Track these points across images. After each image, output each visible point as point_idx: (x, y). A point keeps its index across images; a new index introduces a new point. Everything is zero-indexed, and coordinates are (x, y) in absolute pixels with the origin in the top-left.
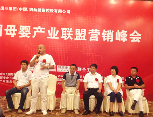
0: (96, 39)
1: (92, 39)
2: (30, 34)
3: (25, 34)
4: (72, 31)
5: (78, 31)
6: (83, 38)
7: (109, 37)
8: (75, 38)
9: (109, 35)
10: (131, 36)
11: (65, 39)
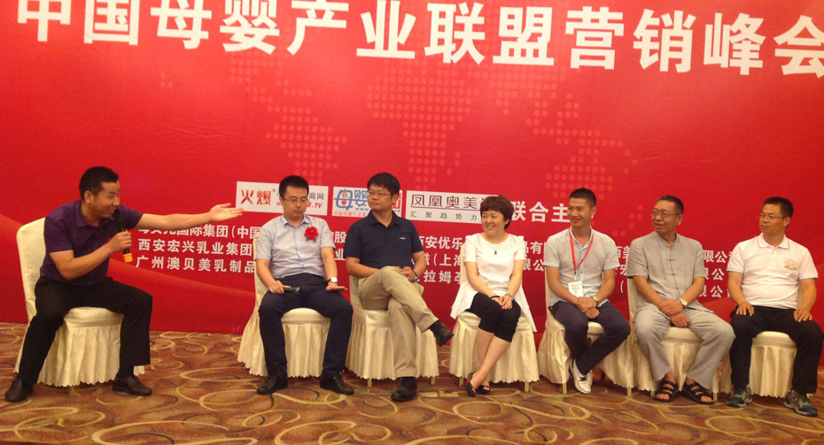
0: (602, 58)
1: (583, 57)
2: (276, 33)
3: (251, 36)
4: (481, 21)
5: (511, 17)
6: (536, 53)
7: (672, 49)
8: (498, 53)
9: (672, 38)
10: (785, 46)
11: (447, 60)
